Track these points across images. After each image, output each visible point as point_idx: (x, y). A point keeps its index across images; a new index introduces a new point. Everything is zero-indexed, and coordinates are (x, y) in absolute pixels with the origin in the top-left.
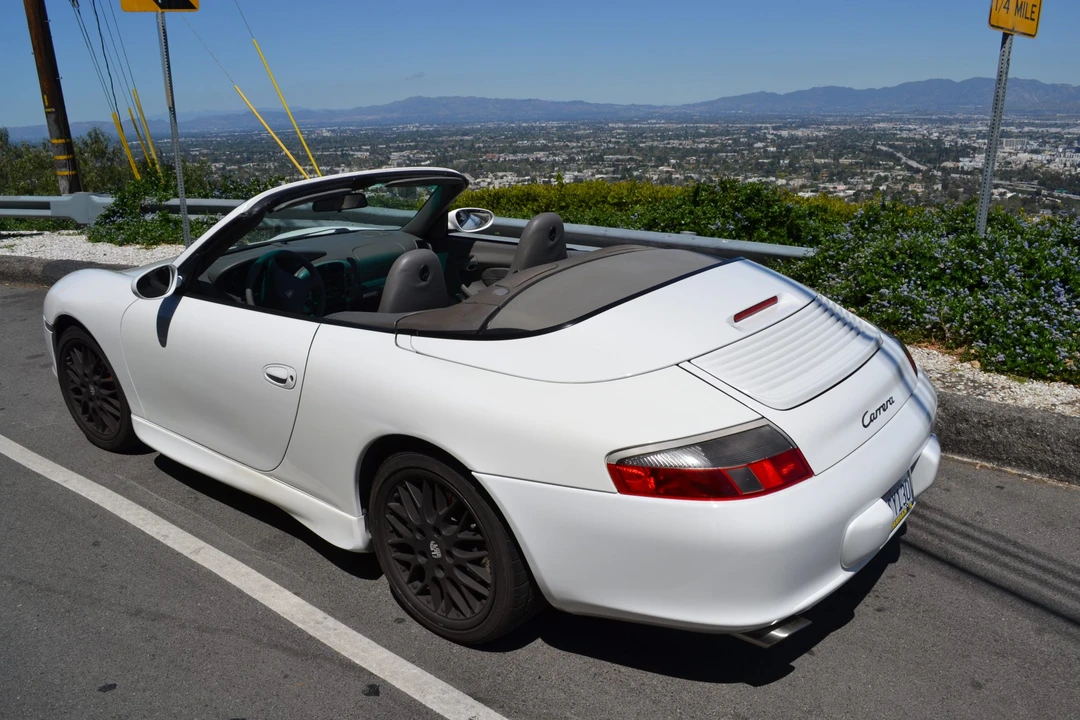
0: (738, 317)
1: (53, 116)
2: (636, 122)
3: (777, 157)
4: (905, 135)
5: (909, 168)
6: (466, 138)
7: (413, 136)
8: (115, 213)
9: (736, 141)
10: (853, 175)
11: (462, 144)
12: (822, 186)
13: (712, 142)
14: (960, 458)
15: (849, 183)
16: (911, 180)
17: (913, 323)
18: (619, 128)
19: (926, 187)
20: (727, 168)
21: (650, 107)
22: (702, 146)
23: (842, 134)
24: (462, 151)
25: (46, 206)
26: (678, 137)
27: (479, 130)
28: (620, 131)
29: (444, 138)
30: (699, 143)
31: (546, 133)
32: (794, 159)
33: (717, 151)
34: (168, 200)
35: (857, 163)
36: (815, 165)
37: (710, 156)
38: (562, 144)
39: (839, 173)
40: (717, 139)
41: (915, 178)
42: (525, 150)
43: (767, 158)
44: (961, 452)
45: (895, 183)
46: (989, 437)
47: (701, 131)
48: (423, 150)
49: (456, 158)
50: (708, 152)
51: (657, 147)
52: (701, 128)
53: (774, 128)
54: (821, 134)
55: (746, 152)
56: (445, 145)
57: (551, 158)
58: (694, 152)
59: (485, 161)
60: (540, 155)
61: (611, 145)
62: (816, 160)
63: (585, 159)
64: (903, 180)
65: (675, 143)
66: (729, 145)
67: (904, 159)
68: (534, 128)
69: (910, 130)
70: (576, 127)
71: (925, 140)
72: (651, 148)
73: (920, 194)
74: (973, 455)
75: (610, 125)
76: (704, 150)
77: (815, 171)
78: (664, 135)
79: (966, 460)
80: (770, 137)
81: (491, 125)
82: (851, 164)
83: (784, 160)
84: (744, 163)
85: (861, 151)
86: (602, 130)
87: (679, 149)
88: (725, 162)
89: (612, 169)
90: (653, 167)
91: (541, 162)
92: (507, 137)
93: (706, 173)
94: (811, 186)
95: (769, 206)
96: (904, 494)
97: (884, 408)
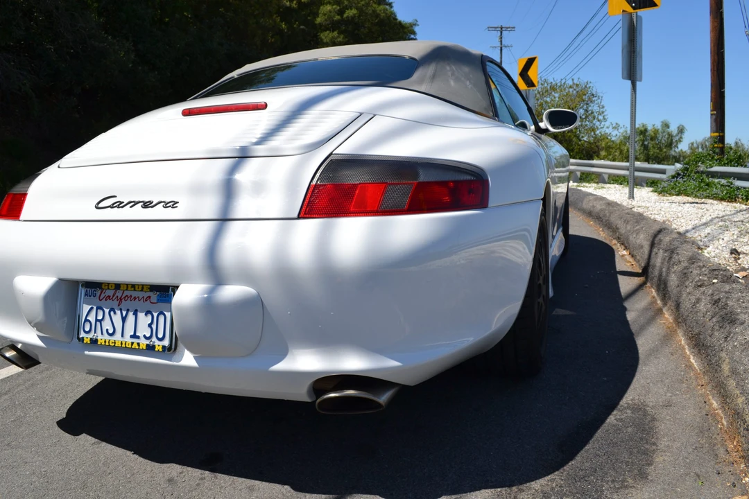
1: (714, 117)
25: (663, 172)
34: (711, 167)
96: (150, 325)
97: (147, 205)
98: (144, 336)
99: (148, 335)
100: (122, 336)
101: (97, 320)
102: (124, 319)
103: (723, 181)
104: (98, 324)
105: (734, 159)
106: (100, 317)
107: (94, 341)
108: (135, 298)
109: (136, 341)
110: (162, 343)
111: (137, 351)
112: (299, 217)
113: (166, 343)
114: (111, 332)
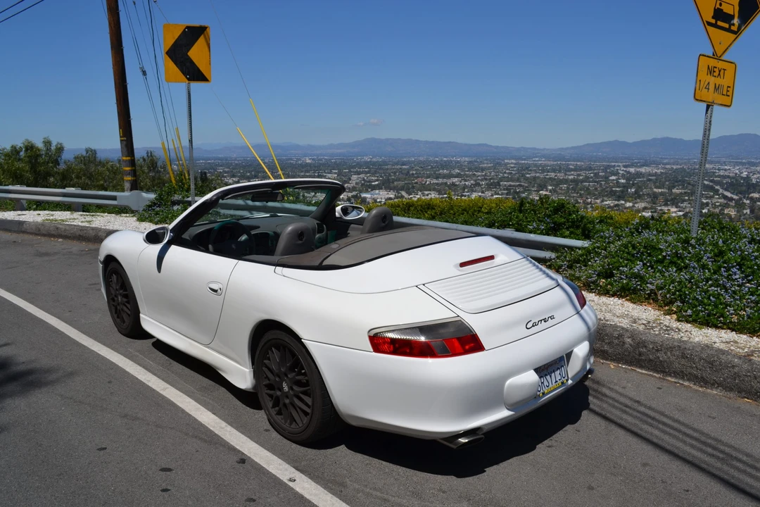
0: (463, 265)
1: (125, 143)
2: (525, 160)
3: (625, 187)
4: (722, 173)
5: (725, 197)
6: (404, 167)
7: (367, 164)
8: (155, 204)
9: (596, 175)
10: (684, 201)
11: (401, 171)
12: (659, 208)
13: (579, 175)
14: (640, 371)
15: (680, 207)
16: (727, 206)
17: (641, 290)
18: (512, 163)
19: (738, 212)
20: (589, 194)
21: (535, 149)
22: (572, 177)
23: (674, 172)
24: (401, 176)
25: (114, 198)
26: (554, 171)
27: (413, 162)
28: (512, 165)
29: (389, 167)
30: (569, 175)
31: (461, 167)
32: (639, 188)
33: (582, 181)
34: (188, 197)
35: (685, 193)
36: (655, 194)
37: (577, 185)
38: (471, 173)
39: (672, 200)
40: (582, 173)
41: (729, 205)
42: (445, 176)
43: (619, 187)
44: (641, 367)
45: (714, 208)
46: (658, 357)
47: (571, 167)
48: (373, 174)
49: (396, 181)
50: (575, 181)
51: (538, 177)
52: (571, 164)
53: (625, 166)
54: (659, 171)
55: (603, 183)
56: (389, 171)
57: (463, 183)
58: (566, 181)
59: (416, 183)
60: (455, 180)
61: (506, 175)
62: (655, 190)
63: (487, 184)
64: (720, 206)
65: (552, 175)
66: (592, 178)
67: (721, 191)
68: (452, 161)
69: (725, 170)
70: (481, 162)
71: (736, 177)
72: (535, 178)
73: (733, 216)
74: (649, 369)
75: (506, 161)
76: (573, 181)
77: (654, 198)
78: (544, 169)
79: (644, 372)
80: (621, 172)
81: (421, 159)
82: (681, 193)
83: (631, 189)
84: (602, 190)
85: (689, 184)
86: (499, 164)
87: (555, 179)
88: (588, 189)
89: (506, 192)
90: (536, 191)
91: (456, 185)
92: (432, 168)
93: (574, 197)
94: (651, 208)
95: (570, 215)
96: (560, 374)
97: (545, 320)
98: (559, 379)
100: (552, 384)
102: (551, 376)
104: (543, 384)
106: (542, 381)
107: (544, 393)
108: (552, 365)
109: (557, 384)
112: (581, 309)
113: (566, 378)
114: (548, 385)
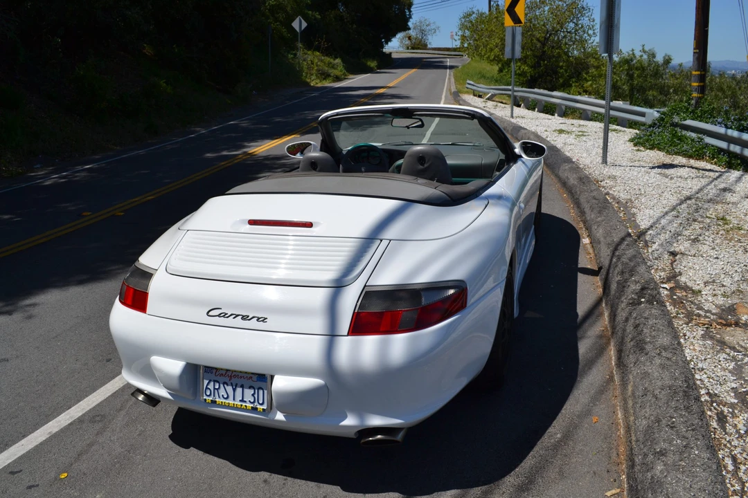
0: (253, 222)
1: (697, 55)
25: (643, 115)
96: (253, 395)
97: (245, 318)
98: (250, 401)
99: (252, 401)
100: (234, 400)
101: (215, 389)
102: (234, 390)
103: (694, 135)
104: (216, 391)
105: (708, 111)
106: (217, 387)
107: (214, 402)
108: (241, 377)
109: (244, 404)
110: (262, 407)
111: (246, 410)
112: (348, 335)
113: (265, 407)
114: (226, 396)
